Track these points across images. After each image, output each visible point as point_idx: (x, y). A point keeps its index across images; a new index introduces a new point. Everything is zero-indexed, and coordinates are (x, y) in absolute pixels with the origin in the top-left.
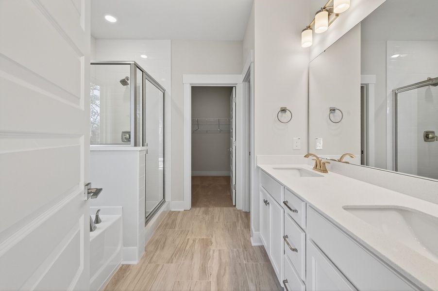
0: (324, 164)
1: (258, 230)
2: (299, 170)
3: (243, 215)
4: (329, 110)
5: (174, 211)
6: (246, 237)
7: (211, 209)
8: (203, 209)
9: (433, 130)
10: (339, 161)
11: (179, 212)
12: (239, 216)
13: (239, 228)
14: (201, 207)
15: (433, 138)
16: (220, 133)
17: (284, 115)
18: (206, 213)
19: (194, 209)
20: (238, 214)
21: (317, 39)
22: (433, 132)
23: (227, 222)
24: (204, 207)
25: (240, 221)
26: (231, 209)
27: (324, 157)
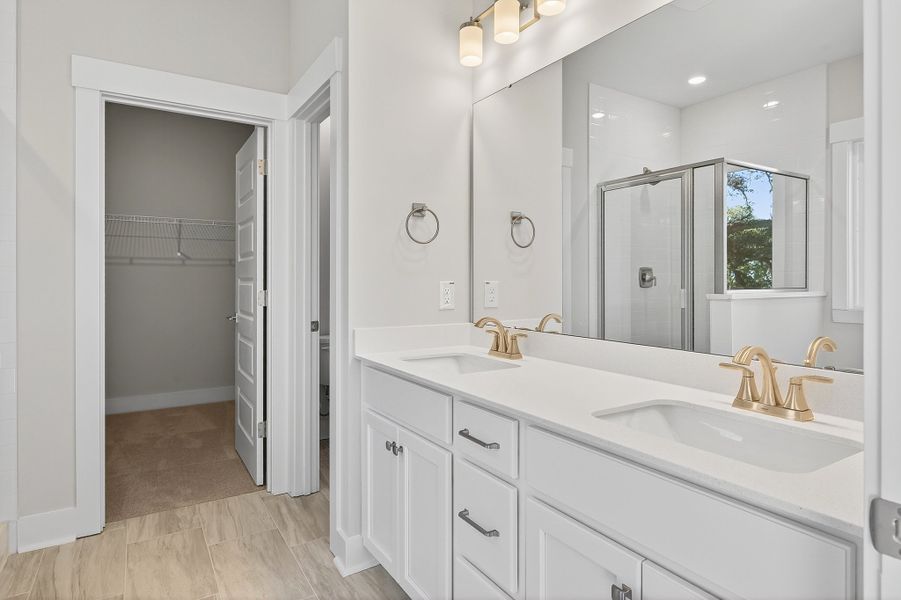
0: (514, 339)
1: (360, 529)
2: (456, 358)
3: (295, 507)
4: (510, 219)
5: (33, 553)
6: (319, 561)
7: (184, 512)
8: (151, 519)
9: (649, 266)
10: (539, 330)
11: (57, 549)
12: (284, 510)
13: (292, 544)
14: (141, 514)
15: (651, 280)
16: (184, 264)
17: (420, 222)
18: (169, 526)
19: (118, 527)
20: (279, 507)
21: (493, 55)
22: (650, 270)
23: (252, 537)
24: (154, 511)
25: (291, 525)
26: (255, 497)
27: (510, 323)
